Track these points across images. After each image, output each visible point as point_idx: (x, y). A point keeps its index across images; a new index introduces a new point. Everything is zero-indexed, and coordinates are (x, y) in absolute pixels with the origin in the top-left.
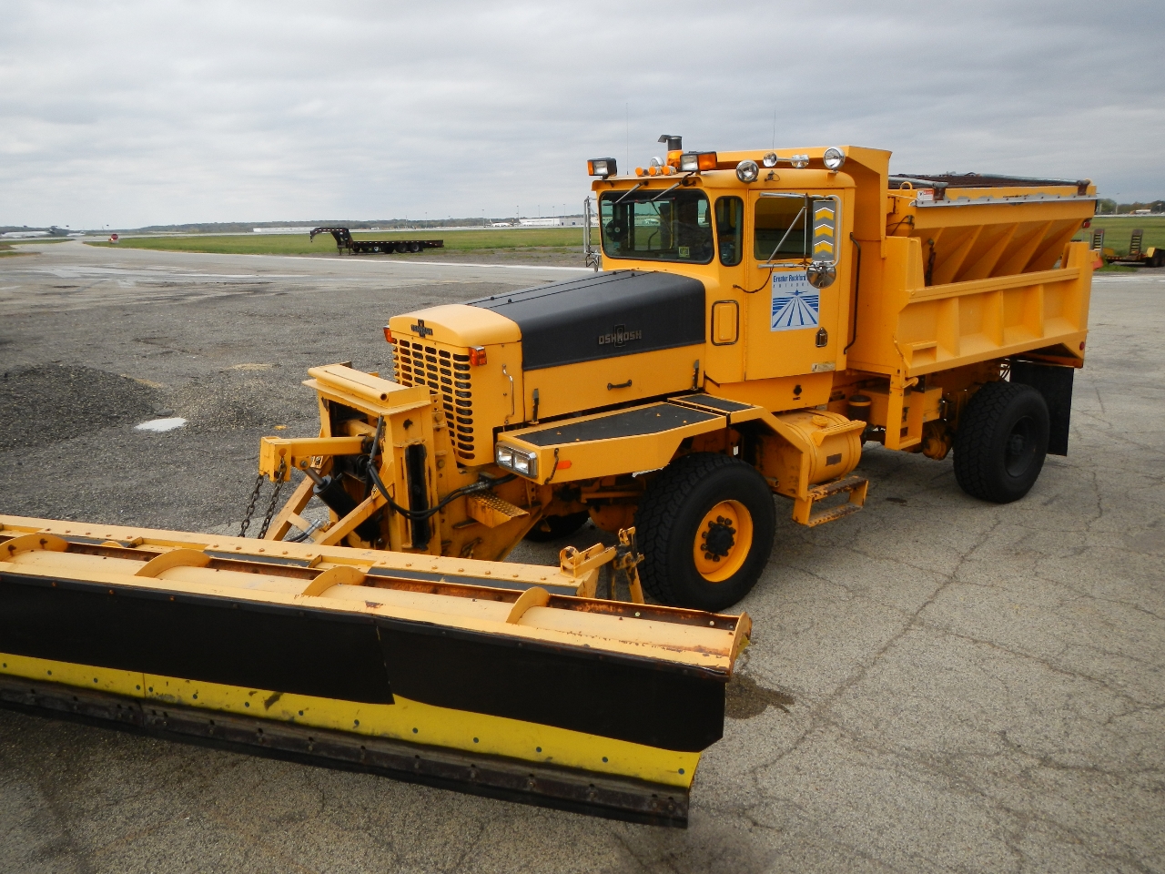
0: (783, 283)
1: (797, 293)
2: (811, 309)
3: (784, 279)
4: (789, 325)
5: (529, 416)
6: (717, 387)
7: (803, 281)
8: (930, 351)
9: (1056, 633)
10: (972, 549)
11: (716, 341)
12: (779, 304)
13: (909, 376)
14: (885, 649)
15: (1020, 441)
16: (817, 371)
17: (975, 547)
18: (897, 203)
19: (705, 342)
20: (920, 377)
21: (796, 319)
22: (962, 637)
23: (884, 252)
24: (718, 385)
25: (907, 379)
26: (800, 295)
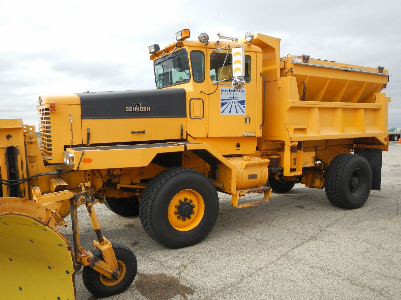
0: (226, 93)
1: (233, 98)
2: (241, 106)
3: (226, 91)
4: (230, 112)
5: (85, 142)
6: (194, 140)
7: (236, 92)
8: (303, 130)
9: (359, 265)
10: (328, 226)
11: (192, 117)
12: (224, 102)
13: (292, 140)
14: (261, 269)
15: (356, 180)
16: (246, 135)
17: (330, 225)
18: (286, 64)
19: (186, 117)
20: (298, 142)
21: (233, 110)
22: (306, 265)
23: (279, 85)
24: (195, 138)
25: (292, 142)
26: (235, 99)
